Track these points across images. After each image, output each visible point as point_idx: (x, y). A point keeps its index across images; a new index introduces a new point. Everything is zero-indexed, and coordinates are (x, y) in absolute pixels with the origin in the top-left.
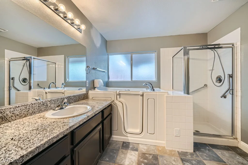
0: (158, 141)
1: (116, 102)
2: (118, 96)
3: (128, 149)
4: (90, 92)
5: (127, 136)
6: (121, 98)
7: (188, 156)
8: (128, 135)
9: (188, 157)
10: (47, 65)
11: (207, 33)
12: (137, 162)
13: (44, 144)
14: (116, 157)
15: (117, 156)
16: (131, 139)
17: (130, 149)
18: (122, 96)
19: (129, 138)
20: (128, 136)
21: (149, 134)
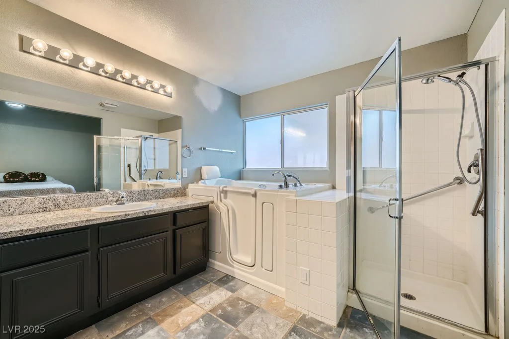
0: (277, 287)
1: (219, 205)
2: (222, 195)
3: (224, 285)
4: (191, 186)
5: (233, 267)
6: (228, 199)
7: (315, 328)
8: (236, 265)
9: (313, 329)
10: (170, 145)
11: (466, 35)
12: (216, 305)
13: (47, 228)
14: (195, 290)
15: (197, 289)
16: (238, 272)
17: (226, 286)
18: (229, 195)
19: (235, 270)
20: (234, 265)
21: (264, 269)
